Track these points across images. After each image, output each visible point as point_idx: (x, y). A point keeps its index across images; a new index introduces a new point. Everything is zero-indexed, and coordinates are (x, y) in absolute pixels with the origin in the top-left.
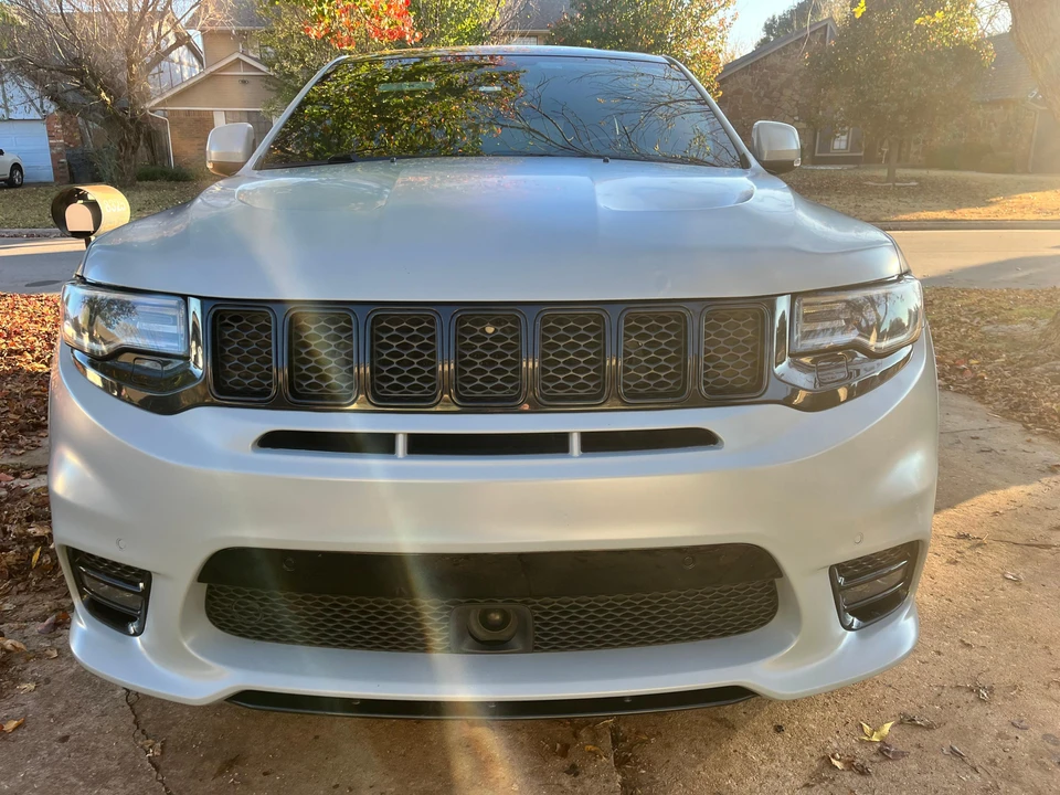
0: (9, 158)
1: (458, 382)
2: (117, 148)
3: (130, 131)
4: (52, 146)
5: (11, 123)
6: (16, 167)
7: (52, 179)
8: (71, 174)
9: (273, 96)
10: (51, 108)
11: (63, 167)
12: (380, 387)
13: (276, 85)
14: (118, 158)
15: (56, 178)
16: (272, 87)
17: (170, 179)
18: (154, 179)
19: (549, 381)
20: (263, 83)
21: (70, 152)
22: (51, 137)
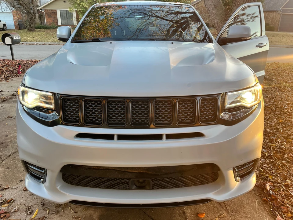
0: (2, 23)
1: (132, 119)
2: (30, 20)
3: (33, 16)
4: (14, 19)
5: (3, 13)
6: (5, 25)
7: (14, 28)
8: (19, 27)
9: (72, 6)
10: (13, 9)
11: (17, 25)
12: (110, 121)
13: (73, 3)
14: (30, 23)
15: (15, 28)
16: (71, 3)
17: (45, 29)
18: (41, 29)
19: (157, 119)
20: (70, 2)
21: (19, 21)
22: (14, 17)
